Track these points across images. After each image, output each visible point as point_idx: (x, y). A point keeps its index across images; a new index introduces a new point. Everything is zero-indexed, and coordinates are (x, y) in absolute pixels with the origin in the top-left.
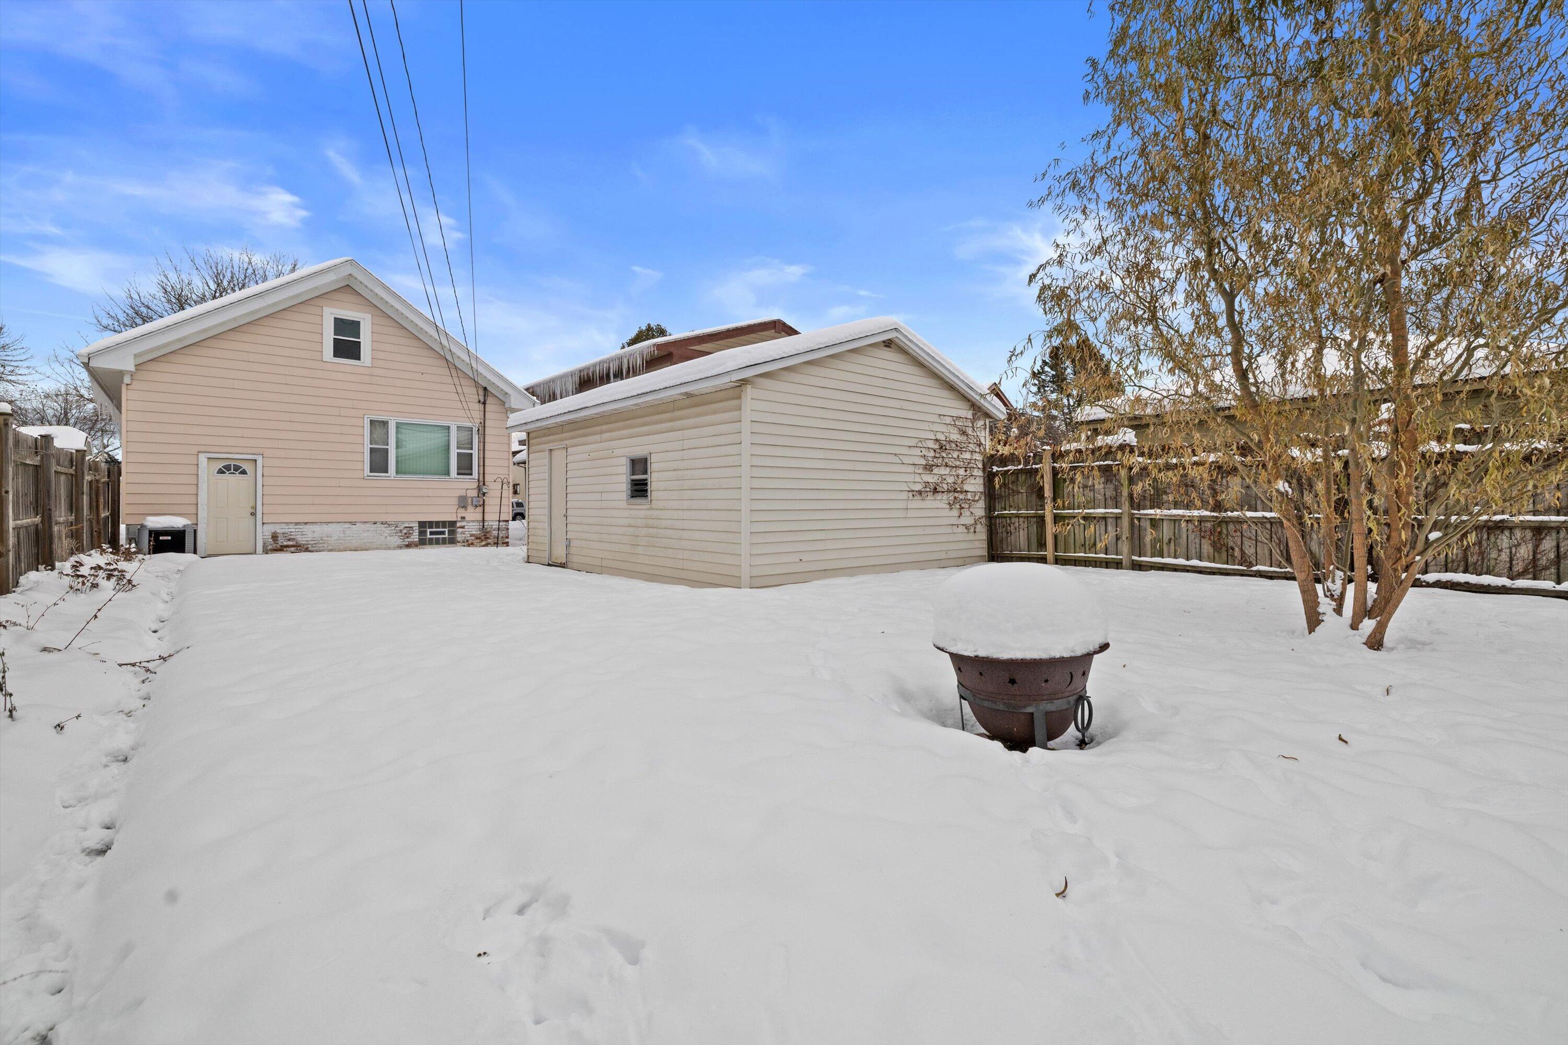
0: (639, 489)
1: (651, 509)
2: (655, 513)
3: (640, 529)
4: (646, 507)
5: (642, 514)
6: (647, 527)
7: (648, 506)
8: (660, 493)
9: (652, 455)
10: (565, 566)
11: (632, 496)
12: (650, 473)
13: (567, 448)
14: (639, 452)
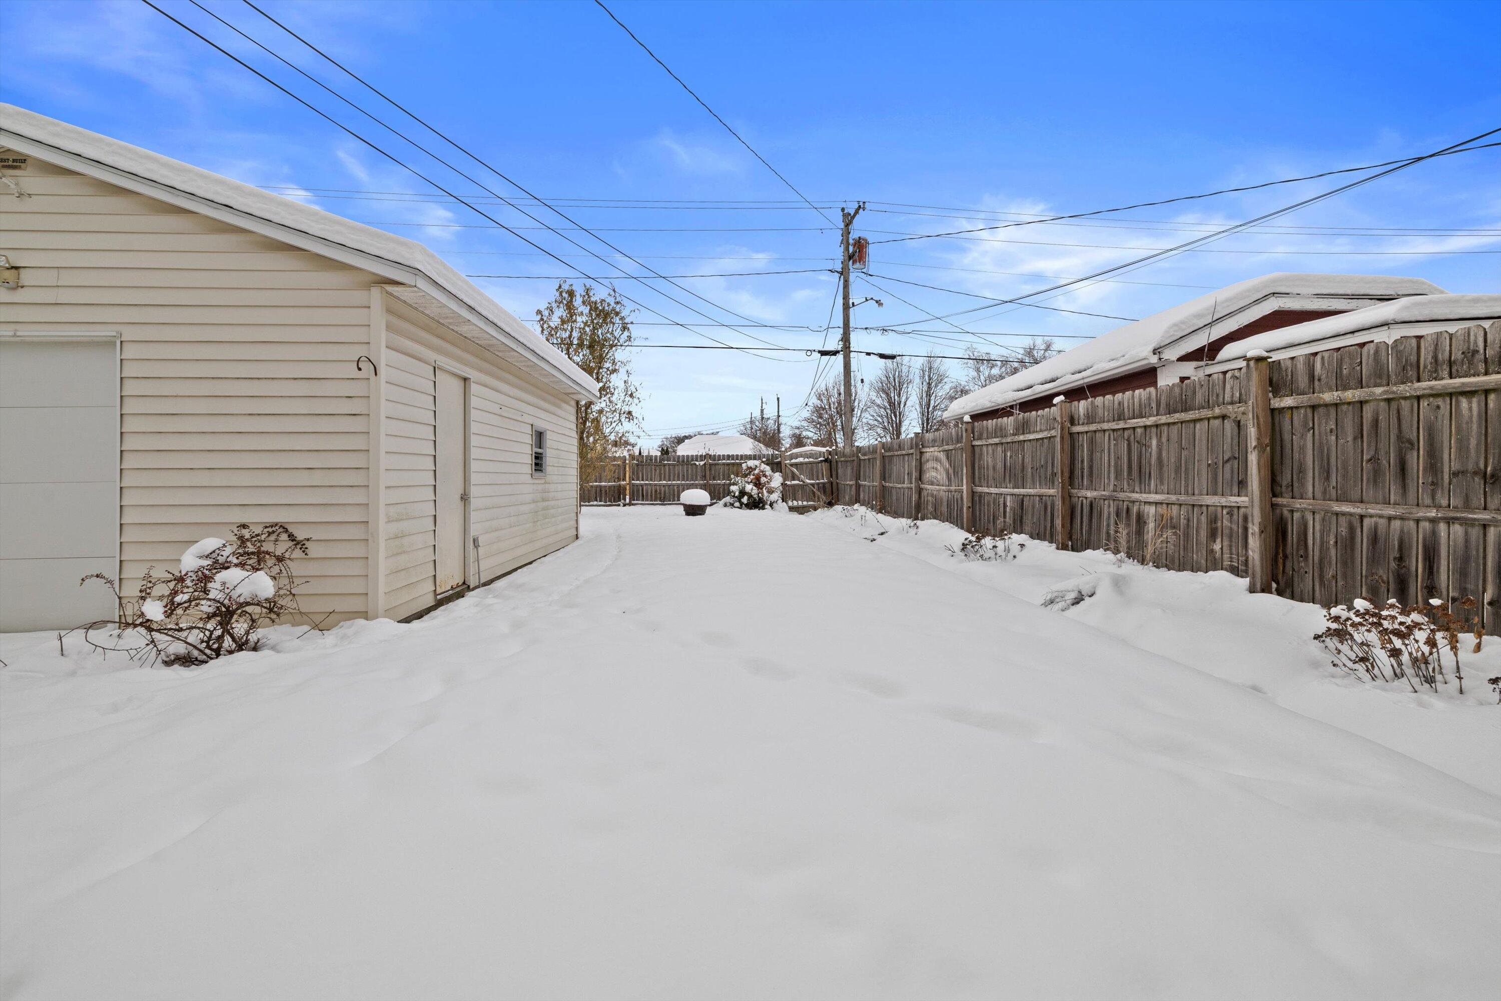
0: (538, 463)
1: (547, 483)
2: (548, 487)
3: (538, 504)
4: (543, 481)
5: (541, 488)
6: (543, 500)
7: (545, 480)
8: (550, 468)
9: (548, 431)
10: (469, 586)
11: (535, 470)
12: (544, 448)
13: (465, 380)
14: (541, 425)
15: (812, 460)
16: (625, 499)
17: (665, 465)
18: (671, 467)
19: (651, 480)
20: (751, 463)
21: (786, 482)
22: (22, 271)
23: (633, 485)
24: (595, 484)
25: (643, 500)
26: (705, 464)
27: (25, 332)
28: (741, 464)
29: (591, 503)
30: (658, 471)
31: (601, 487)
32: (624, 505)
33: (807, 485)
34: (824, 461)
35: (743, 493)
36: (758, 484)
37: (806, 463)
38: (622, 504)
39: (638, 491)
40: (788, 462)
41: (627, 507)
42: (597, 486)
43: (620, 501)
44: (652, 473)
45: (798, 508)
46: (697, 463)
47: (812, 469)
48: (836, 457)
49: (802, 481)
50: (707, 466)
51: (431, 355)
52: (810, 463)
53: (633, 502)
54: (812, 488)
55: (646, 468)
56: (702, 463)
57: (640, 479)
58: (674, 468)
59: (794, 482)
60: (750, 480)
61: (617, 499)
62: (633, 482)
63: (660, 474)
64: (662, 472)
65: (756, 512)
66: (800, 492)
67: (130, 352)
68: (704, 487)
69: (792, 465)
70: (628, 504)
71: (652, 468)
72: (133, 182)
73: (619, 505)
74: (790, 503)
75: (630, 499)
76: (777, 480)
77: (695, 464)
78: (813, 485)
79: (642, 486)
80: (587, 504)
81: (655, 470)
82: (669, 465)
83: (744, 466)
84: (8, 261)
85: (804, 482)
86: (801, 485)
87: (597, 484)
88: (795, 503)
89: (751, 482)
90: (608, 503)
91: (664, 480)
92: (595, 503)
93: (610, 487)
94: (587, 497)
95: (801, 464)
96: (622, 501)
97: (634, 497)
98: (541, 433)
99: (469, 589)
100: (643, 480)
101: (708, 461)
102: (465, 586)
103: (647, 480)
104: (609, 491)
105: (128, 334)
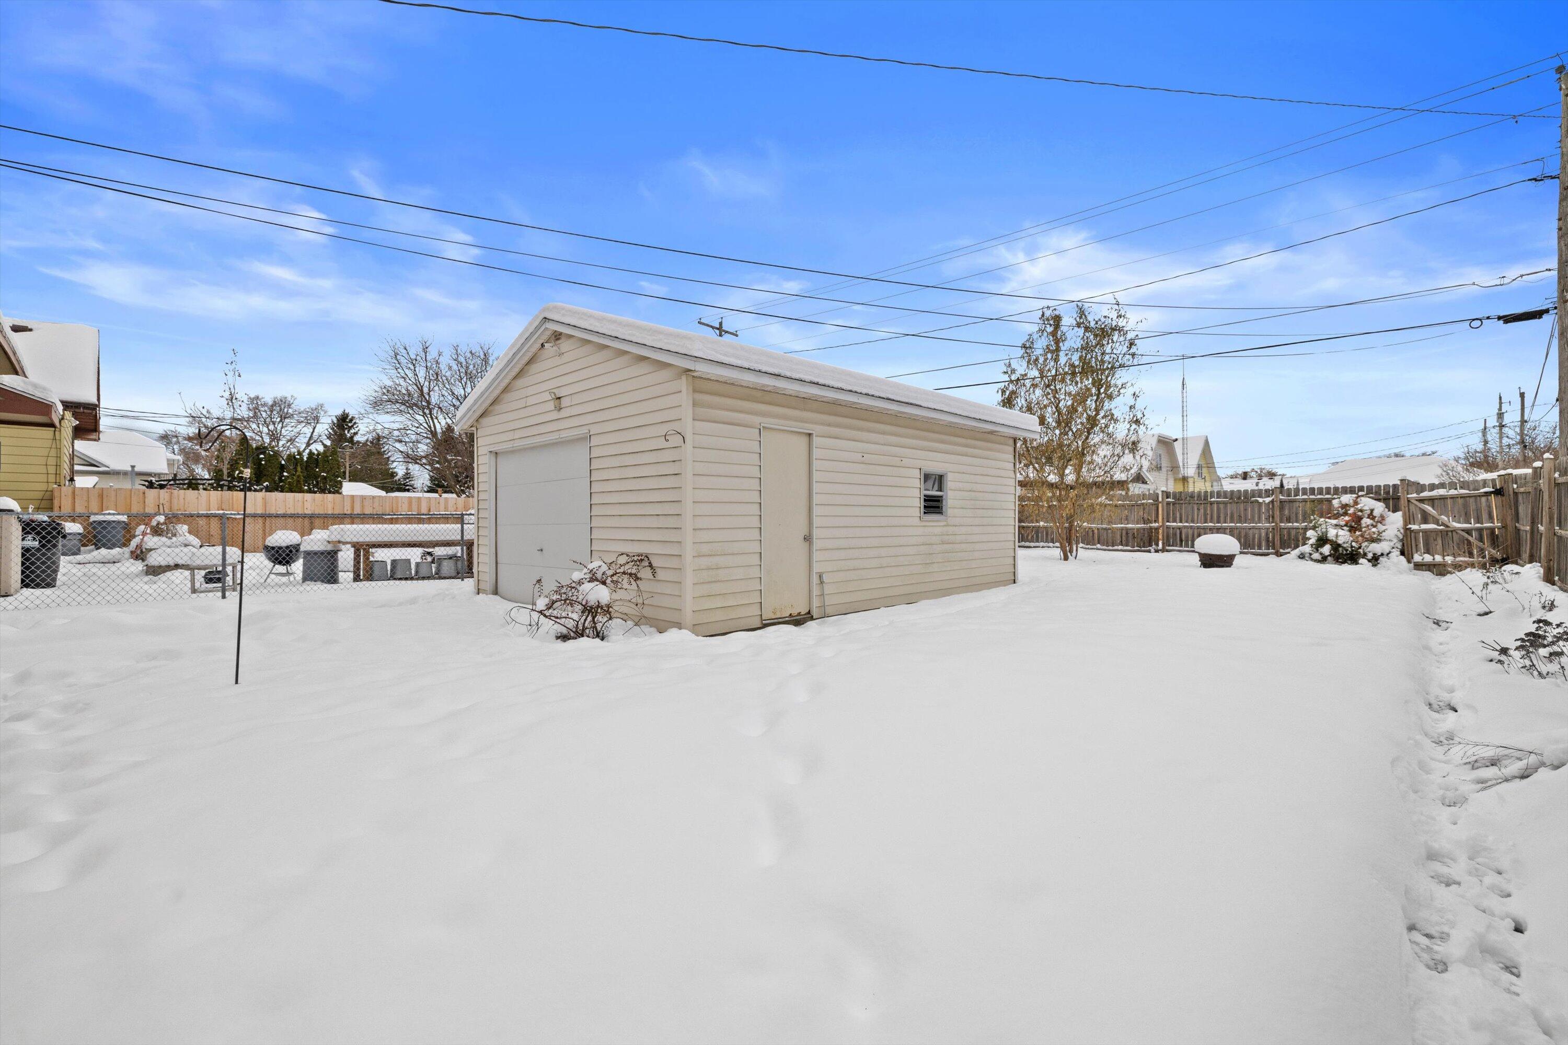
0: (933, 505)
1: (947, 525)
2: (951, 529)
3: (935, 546)
4: (942, 524)
5: (938, 530)
6: (943, 543)
7: (945, 523)
8: (956, 510)
9: (949, 473)
10: (812, 616)
11: (925, 513)
12: (945, 491)
13: (810, 435)
14: (935, 468)
15: (1467, 492)
16: (1157, 545)
17: (1212, 503)
18: (1222, 506)
19: (1193, 521)
20: (1347, 499)
21: (1410, 526)
22: (561, 399)
23: (1168, 527)
24: (1119, 525)
25: (1181, 546)
26: (1272, 501)
27: (564, 434)
28: (1329, 501)
29: (1116, 548)
30: (1202, 511)
31: (1127, 529)
32: (1157, 551)
33: (1454, 531)
34: (1492, 492)
35: (1323, 540)
36: (1354, 526)
37: (1453, 498)
38: (1153, 550)
39: (1175, 534)
40: (1415, 495)
41: (1160, 554)
42: (1122, 529)
43: (1151, 546)
44: (1193, 513)
45: (1434, 565)
46: (1260, 500)
47: (1466, 506)
48: (1515, 486)
49: (1443, 524)
50: (1277, 504)
51: (757, 420)
52: (1463, 497)
53: (1167, 548)
54: (1466, 535)
55: (1186, 508)
56: (1268, 500)
57: (1178, 519)
58: (1225, 508)
59: (1424, 526)
60: (1343, 523)
61: (1147, 544)
62: (1168, 524)
63: (1205, 515)
64: (1209, 512)
65: (1347, 568)
66: (1440, 541)
67: (594, 440)
68: (1232, 532)
69: (1422, 501)
70: (1161, 550)
71: (1193, 508)
72: (586, 334)
73: (1149, 551)
74: (1417, 558)
75: (1163, 544)
76: (1395, 522)
77: (1257, 501)
78: (1468, 532)
79: (1179, 529)
80: (1110, 548)
81: (1198, 509)
82: (1218, 503)
83: (1336, 503)
84: (555, 395)
85: (1447, 526)
86: (1441, 531)
87: (1122, 525)
88: (1428, 558)
89: (1346, 525)
90: (1136, 548)
91: (1211, 522)
92: (1120, 547)
93: (1138, 529)
94: (1110, 541)
95: (1443, 498)
96: (1154, 546)
97: (1169, 541)
98: (941, 476)
99: (812, 618)
100: (1181, 522)
101: (1276, 497)
102: (810, 616)
103: (1187, 522)
104: (1138, 534)
105: (594, 430)
